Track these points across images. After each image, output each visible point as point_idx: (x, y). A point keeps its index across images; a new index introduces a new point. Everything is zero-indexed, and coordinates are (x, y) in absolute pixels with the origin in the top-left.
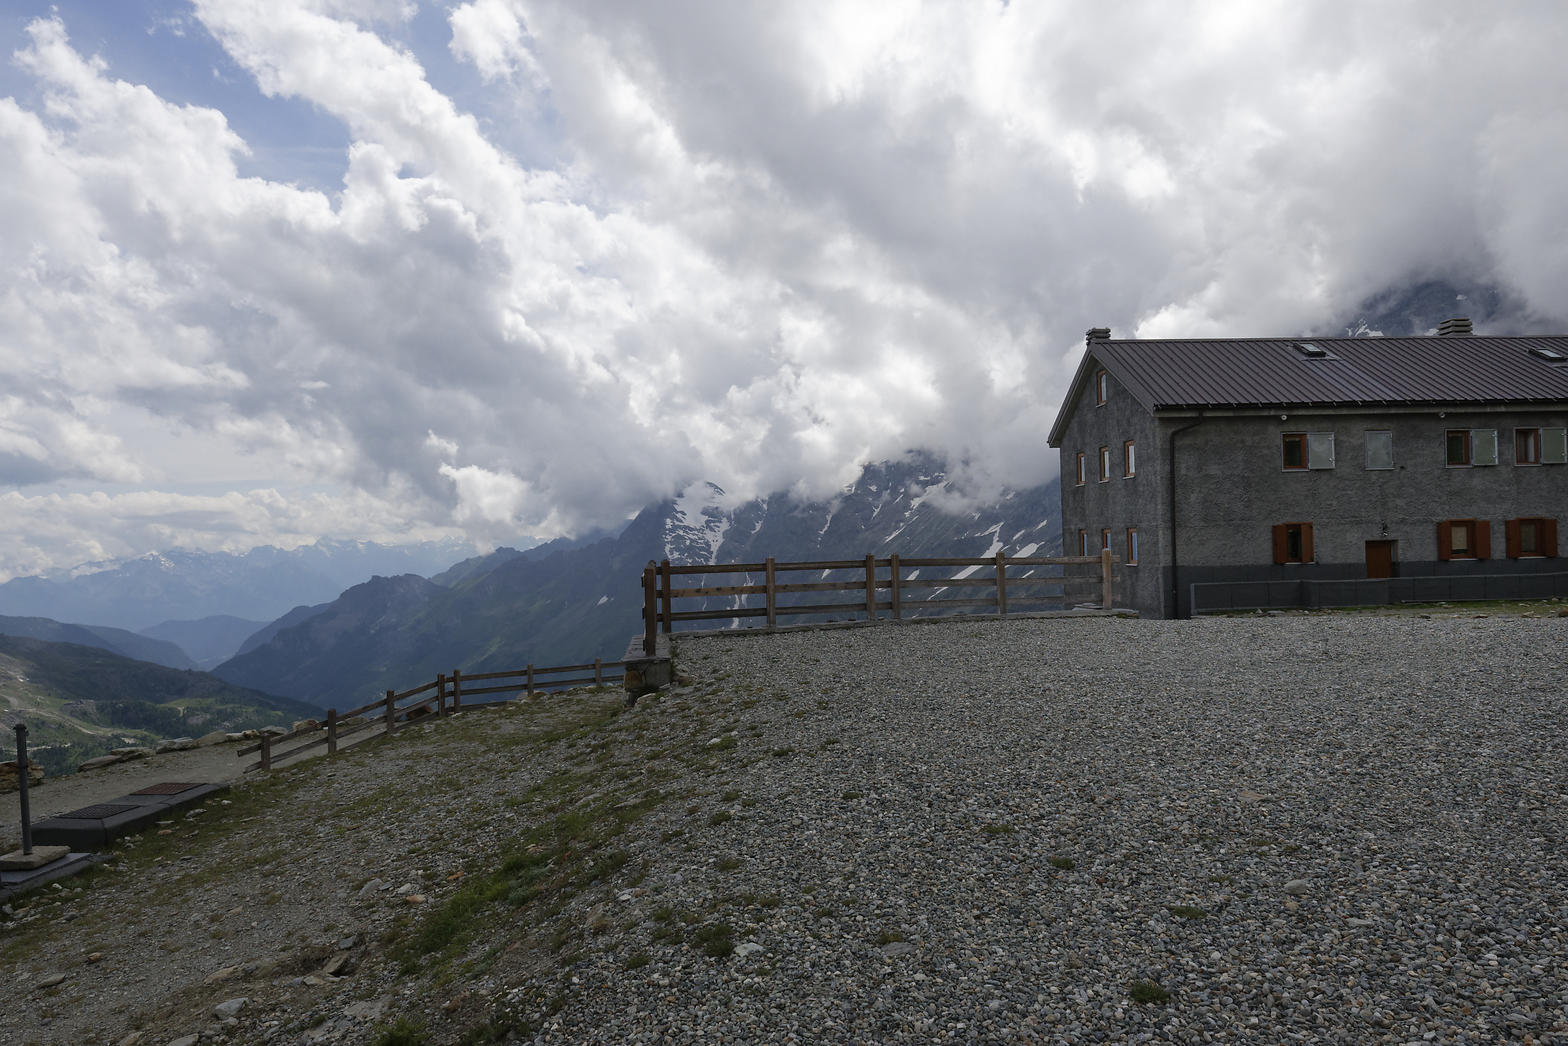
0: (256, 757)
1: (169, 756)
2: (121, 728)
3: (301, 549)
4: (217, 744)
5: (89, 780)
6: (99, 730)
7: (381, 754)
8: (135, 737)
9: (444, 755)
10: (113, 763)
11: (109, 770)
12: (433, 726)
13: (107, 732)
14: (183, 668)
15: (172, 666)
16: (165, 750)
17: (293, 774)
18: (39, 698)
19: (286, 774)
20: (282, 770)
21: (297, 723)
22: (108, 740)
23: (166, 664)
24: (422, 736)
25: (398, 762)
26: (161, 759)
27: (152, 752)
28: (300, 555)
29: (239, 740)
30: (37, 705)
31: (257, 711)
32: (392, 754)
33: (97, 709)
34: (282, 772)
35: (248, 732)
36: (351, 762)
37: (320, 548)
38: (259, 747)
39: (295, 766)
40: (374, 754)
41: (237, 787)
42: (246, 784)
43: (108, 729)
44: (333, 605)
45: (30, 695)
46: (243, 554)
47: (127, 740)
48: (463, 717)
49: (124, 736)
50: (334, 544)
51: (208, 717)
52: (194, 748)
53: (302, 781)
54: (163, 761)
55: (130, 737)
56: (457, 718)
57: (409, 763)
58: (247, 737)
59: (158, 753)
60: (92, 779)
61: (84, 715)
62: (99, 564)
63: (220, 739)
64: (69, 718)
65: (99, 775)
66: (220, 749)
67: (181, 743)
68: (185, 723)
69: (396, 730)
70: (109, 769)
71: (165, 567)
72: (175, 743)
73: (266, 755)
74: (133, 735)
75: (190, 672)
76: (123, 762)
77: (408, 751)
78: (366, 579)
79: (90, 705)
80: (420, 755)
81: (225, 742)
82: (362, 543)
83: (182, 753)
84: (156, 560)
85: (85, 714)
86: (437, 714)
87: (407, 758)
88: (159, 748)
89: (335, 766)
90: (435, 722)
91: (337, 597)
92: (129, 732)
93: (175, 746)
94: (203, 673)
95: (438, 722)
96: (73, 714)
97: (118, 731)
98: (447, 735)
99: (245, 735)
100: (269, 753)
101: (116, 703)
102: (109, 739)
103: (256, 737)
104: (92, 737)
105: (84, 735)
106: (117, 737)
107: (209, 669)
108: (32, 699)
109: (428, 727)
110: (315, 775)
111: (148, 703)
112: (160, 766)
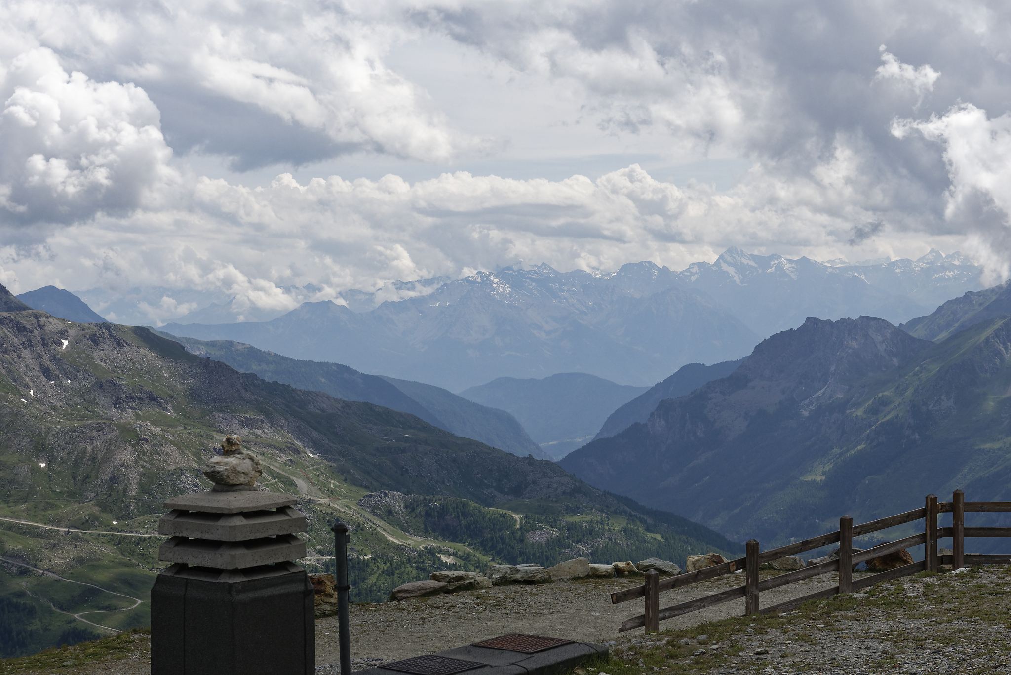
0: (637, 607)
1: (511, 590)
2: (436, 539)
3: (696, 269)
4: (576, 579)
5: (405, 614)
6: (407, 539)
7: (838, 625)
8: (454, 555)
9: (948, 641)
10: (435, 592)
11: (429, 602)
12: (920, 587)
13: (417, 542)
14: (521, 453)
15: (505, 449)
16: (504, 581)
17: (700, 643)
18: (333, 483)
19: (690, 641)
20: (683, 634)
21: (693, 558)
22: (420, 556)
23: (498, 445)
24: (903, 602)
25: (869, 643)
26: (499, 593)
27: (486, 581)
28: (694, 278)
29: (607, 576)
30: (331, 493)
31: (625, 530)
32: (857, 627)
33: (406, 507)
34: (683, 636)
35: (622, 565)
36: (791, 634)
37: (725, 267)
38: (642, 592)
39: (702, 628)
40: (827, 624)
41: (618, 653)
42: (630, 649)
43: (420, 539)
44: (743, 364)
45: (322, 479)
46: (609, 274)
47: (444, 559)
48: (971, 575)
49: (441, 552)
50: (745, 261)
51: (556, 533)
52: (544, 581)
53: (716, 656)
54: (502, 596)
55: (448, 554)
56: (961, 576)
57: (887, 646)
58: (619, 572)
59: (494, 584)
60: (409, 613)
61: (389, 514)
62: (410, 286)
63: (581, 571)
64: (370, 516)
65: (418, 609)
66: (581, 588)
67: (526, 572)
68: (522, 540)
69: (857, 586)
70: (432, 600)
71: (498, 294)
72: (518, 571)
73: (652, 605)
74: (452, 550)
75: (530, 460)
76: (448, 592)
77: (882, 626)
78: (796, 324)
79: (396, 500)
80: (904, 635)
81: (588, 577)
82: (790, 261)
83: (528, 588)
84: (485, 282)
85: (390, 512)
86: (923, 566)
87: (884, 637)
88: (496, 576)
89: (766, 638)
90: (924, 580)
91: (749, 351)
92: (447, 545)
93: (518, 576)
94: (548, 463)
95: (929, 580)
96: (374, 510)
97: (433, 543)
98: (946, 605)
99: (616, 568)
100: (656, 603)
101: (430, 501)
102: (421, 554)
103: (632, 574)
104: (399, 548)
105: (389, 544)
106: (431, 552)
107: (556, 458)
108: (324, 485)
109: (911, 587)
110: (735, 649)
111: (472, 504)
112: (498, 605)
